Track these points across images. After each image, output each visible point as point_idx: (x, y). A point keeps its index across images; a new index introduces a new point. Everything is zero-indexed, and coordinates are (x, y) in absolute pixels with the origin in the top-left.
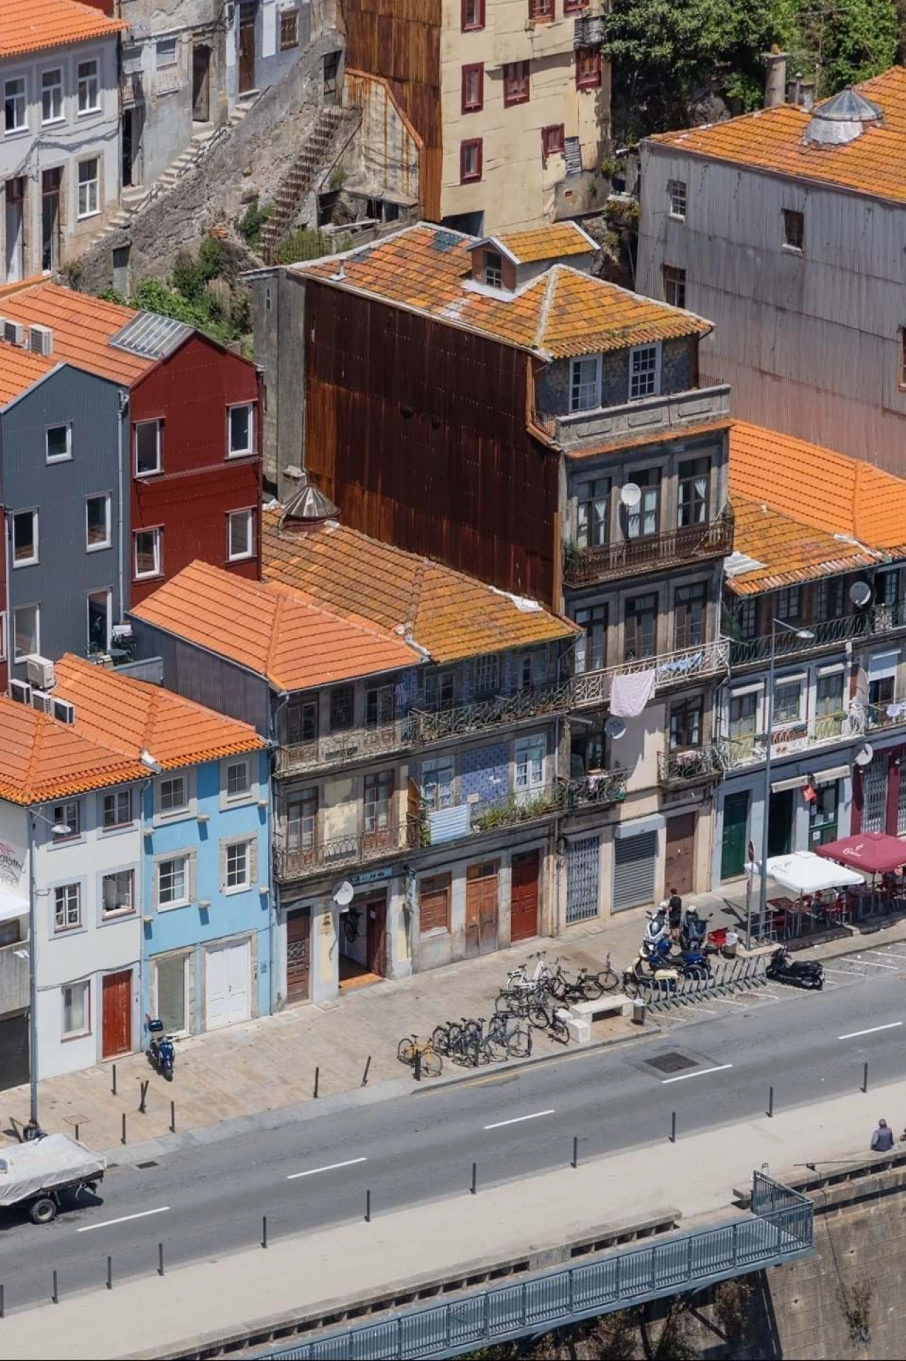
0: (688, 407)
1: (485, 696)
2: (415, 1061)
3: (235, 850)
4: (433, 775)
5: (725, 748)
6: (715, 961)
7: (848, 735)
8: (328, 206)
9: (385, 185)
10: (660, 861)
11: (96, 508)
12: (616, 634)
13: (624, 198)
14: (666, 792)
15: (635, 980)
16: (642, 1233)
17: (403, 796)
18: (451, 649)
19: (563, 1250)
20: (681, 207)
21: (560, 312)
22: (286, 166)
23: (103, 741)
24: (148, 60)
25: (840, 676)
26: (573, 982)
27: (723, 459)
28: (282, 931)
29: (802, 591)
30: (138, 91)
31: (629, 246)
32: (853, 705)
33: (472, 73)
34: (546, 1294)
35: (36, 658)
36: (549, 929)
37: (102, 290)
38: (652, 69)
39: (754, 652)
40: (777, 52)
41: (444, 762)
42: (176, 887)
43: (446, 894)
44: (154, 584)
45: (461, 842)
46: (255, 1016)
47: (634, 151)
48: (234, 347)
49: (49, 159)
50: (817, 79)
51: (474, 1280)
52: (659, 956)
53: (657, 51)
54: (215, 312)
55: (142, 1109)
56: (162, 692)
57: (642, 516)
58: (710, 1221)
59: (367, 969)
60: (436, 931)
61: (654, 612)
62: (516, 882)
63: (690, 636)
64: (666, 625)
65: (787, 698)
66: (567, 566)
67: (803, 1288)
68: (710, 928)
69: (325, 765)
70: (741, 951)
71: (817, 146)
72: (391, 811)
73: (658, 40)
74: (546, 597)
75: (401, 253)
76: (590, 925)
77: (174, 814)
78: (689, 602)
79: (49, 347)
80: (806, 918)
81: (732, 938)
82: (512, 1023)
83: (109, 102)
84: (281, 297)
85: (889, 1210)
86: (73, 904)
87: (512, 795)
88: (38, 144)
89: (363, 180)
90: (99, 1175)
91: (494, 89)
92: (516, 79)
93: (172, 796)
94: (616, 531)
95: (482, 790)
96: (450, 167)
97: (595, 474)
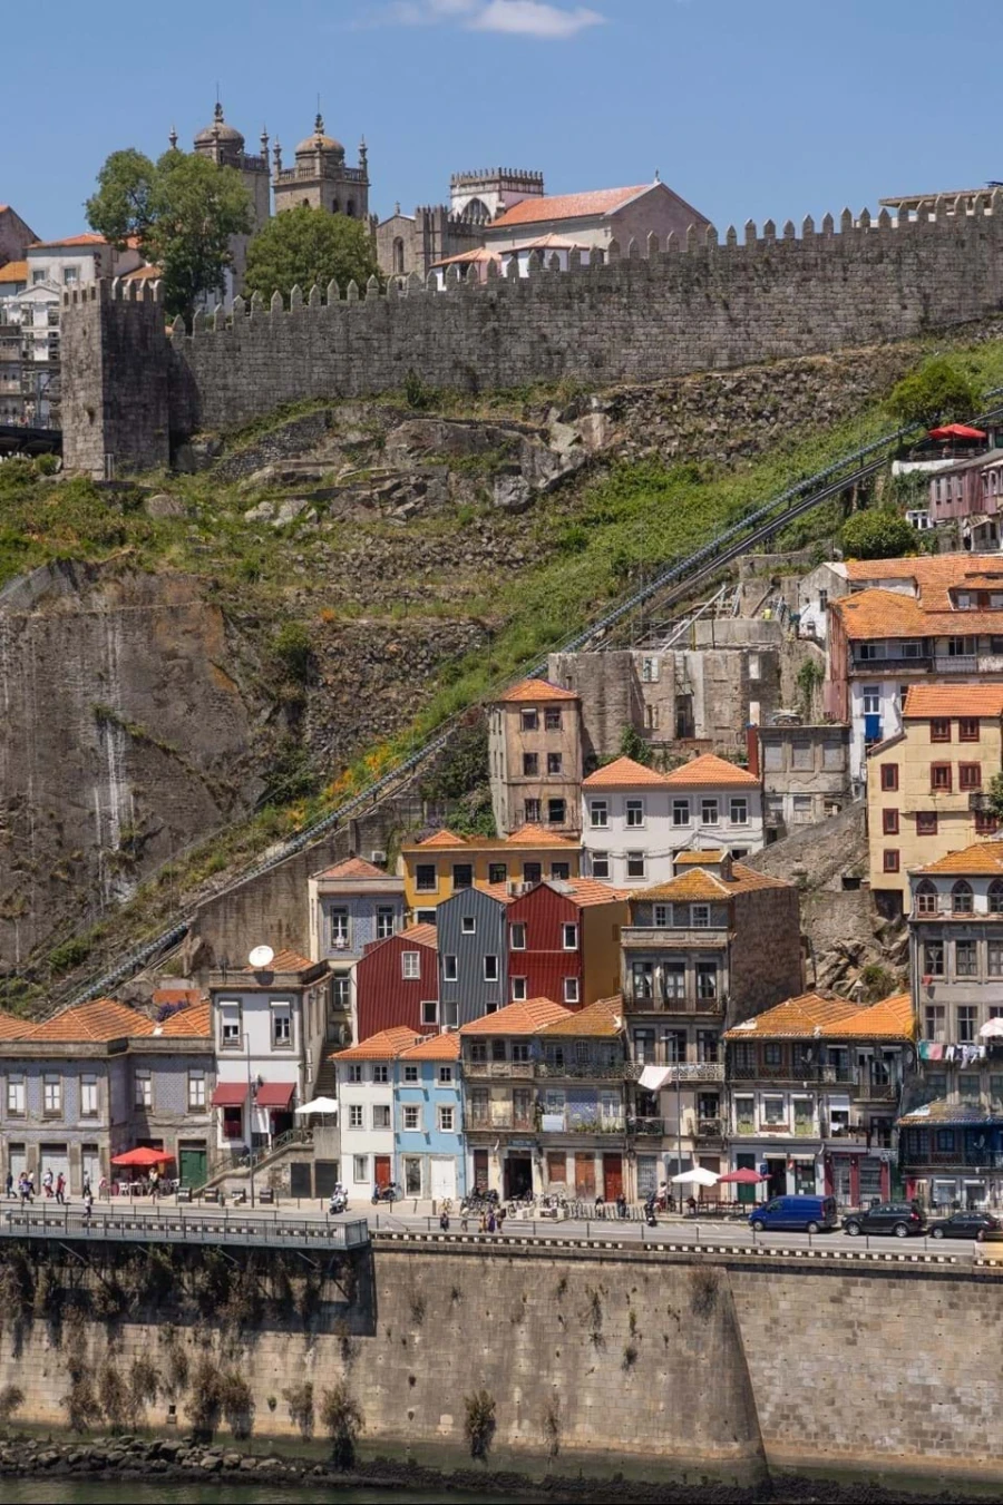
1: (583, 1062)
4: (552, 1099)
7: (809, 1136)
11: (491, 961)
12: (659, 1048)
14: (697, 1140)
17: (532, 1104)
24: (787, 805)
28: (471, 1160)
29: (772, 1046)
30: (779, 820)
33: (891, 814)
39: (745, 1075)
41: (559, 1093)
43: (562, 1164)
45: (566, 1136)
49: (707, 844)
60: (557, 1183)
62: (606, 1169)
63: (706, 1056)
64: (692, 1051)
65: (775, 1108)
66: (624, 1004)
67: (391, 1286)
69: (490, 1077)
72: (530, 1112)
77: (410, 1084)
78: (705, 1039)
83: (755, 822)
85: (444, 1263)
87: (599, 1120)
88: (698, 835)
92: (927, 821)
93: (411, 1075)
94: (657, 992)
95: (581, 1113)
96: (876, 862)
97: (644, 960)
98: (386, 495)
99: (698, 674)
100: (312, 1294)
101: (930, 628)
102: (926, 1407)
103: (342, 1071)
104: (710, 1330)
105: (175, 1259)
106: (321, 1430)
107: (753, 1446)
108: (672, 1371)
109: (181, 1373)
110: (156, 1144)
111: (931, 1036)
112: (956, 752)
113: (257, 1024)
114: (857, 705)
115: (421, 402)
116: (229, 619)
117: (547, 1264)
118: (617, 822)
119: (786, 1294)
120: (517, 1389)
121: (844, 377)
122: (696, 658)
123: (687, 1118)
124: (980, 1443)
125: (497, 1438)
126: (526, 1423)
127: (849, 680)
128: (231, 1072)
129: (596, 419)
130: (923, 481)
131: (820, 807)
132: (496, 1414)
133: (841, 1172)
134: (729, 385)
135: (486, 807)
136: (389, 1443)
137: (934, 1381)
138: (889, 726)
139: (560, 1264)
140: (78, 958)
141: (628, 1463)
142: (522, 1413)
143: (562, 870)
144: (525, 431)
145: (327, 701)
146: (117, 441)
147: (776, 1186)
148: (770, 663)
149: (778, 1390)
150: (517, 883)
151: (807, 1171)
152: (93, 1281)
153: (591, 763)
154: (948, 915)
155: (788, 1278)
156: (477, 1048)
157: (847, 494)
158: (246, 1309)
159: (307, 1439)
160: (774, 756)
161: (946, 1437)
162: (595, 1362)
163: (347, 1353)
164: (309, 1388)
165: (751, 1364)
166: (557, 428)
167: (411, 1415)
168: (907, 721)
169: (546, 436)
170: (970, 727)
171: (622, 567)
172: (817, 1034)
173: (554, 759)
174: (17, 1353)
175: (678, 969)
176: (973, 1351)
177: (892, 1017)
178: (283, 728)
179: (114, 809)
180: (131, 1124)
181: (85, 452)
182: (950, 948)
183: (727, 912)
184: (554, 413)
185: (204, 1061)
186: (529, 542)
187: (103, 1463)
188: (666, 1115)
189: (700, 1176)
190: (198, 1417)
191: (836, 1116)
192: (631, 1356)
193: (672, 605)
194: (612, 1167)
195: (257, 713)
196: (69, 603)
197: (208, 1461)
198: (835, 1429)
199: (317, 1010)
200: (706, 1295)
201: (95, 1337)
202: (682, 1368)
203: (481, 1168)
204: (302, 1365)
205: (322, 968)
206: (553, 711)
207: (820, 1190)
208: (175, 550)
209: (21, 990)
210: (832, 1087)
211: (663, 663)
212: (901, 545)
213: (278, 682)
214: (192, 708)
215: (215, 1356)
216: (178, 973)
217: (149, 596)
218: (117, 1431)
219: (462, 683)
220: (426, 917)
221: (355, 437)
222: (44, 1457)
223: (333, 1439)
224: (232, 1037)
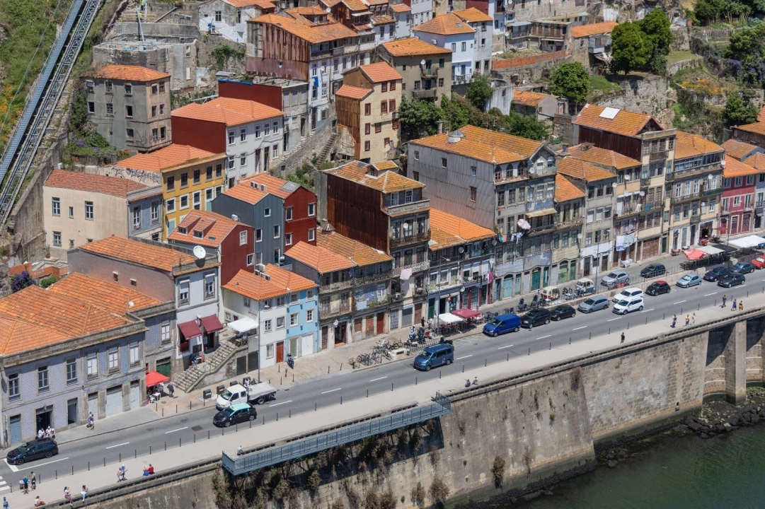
0: (419, 205)
1: (371, 274)
2: (353, 364)
3: (309, 312)
4: (358, 294)
5: (429, 287)
6: (427, 340)
7: (459, 285)
8: (333, 157)
9: (347, 151)
10: (413, 315)
11: (276, 228)
12: (402, 260)
13: (404, 155)
14: (415, 298)
15: (407, 344)
16: (409, 407)
17: (350, 299)
18: (362, 263)
19: (389, 411)
20: (418, 157)
21: (389, 182)
22: (323, 147)
23: (277, 285)
24: (290, 122)
25: (457, 270)
26: (392, 345)
27: (428, 217)
28: (321, 332)
29: (447, 249)
30: (288, 129)
31: (405, 167)
32: (460, 277)
33: (368, 125)
34: (385, 423)
35: (261, 264)
36: (386, 331)
37: (279, 176)
38: (410, 125)
39: (436, 264)
40: (440, 121)
41: (361, 290)
42: (294, 321)
43: (361, 323)
44: (290, 247)
45: (365, 310)
46: (314, 353)
47: (406, 144)
48: (310, 190)
49: (266, 145)
50: (450, 128)
51: (367, 419)
52: (413, 338)
53: (411, 121)
54: (306, 181)
55: (286, 376)
56: (292, 273)
57: (409, 231)
58: (426, 404)
59: (341, 341)
60: (359, 332)
61: (412, 254)
62: (378, 320)
63: (420, 260)
64: (414, 257)
65: (444, 275)
66: (390, 243)
67: (448, 421)
68: (425, 331)
69: (331, 291)
70: (433, 338)
71: (450, 143)
72: (348, 302)
73: (412, 118)
74: (385, 250)
75: (350, 168)
76: (396, 331)
77: (294, 303)
78: (420, 252)
79: (265, 189)
80: (449, 329)
81: (431, 335)
82: (377, 355)
83: (281, 131)
84: (322, 177)
85: (470, 401)
86: (269, 325)
87: (377, 299)
88: (263, 141)
89: (341, 151)
90: (275, 392)
91: (373, 129)
92: (378, 126)
95: (371, 297)
96: (362, 147)
97: (398, 221)
103: (262, 305)
104: (580, 395)
106: (428, 503)
108: (569, 419)
112: (389, 96)
113: (196, 289)
114: (311, 71)
117: (513, 388)
118: (238, 140)
120: (510, 450)
123: (411, 288)
124: (658, 407)
125: (505, 476)
126: (516, 464)
127: (310, 62)
131: (299, 121)
136: (461, 496)
137: (646, 388)
141: (558, 465)
142: (513, 460)
143: (219, 168)
149: (594, 411)
154: (507, 180)
155: (601, 363)
156: (325, 278)
160: (287, 99)
162: (538, 426)
163: (433, 461)
164: (419, 484)
165: (588, 404)
167: (467, 479)
168: (375, 84)
170: (393, 84)
172: (463, 240)
173: (162, 107)
175: (410, 222)
182: (507, 194)
183: (419, 192)
188: (404, 291)
191: (466, 274)
192: (552, 418)
198: (613, 420)
200: (576, 380)
202: (571, 416)
203: (325, 334)
204: (414, 475)
206: (161, 84)
210: (465, 261)
223: (434, 505)
224: (184, 298)
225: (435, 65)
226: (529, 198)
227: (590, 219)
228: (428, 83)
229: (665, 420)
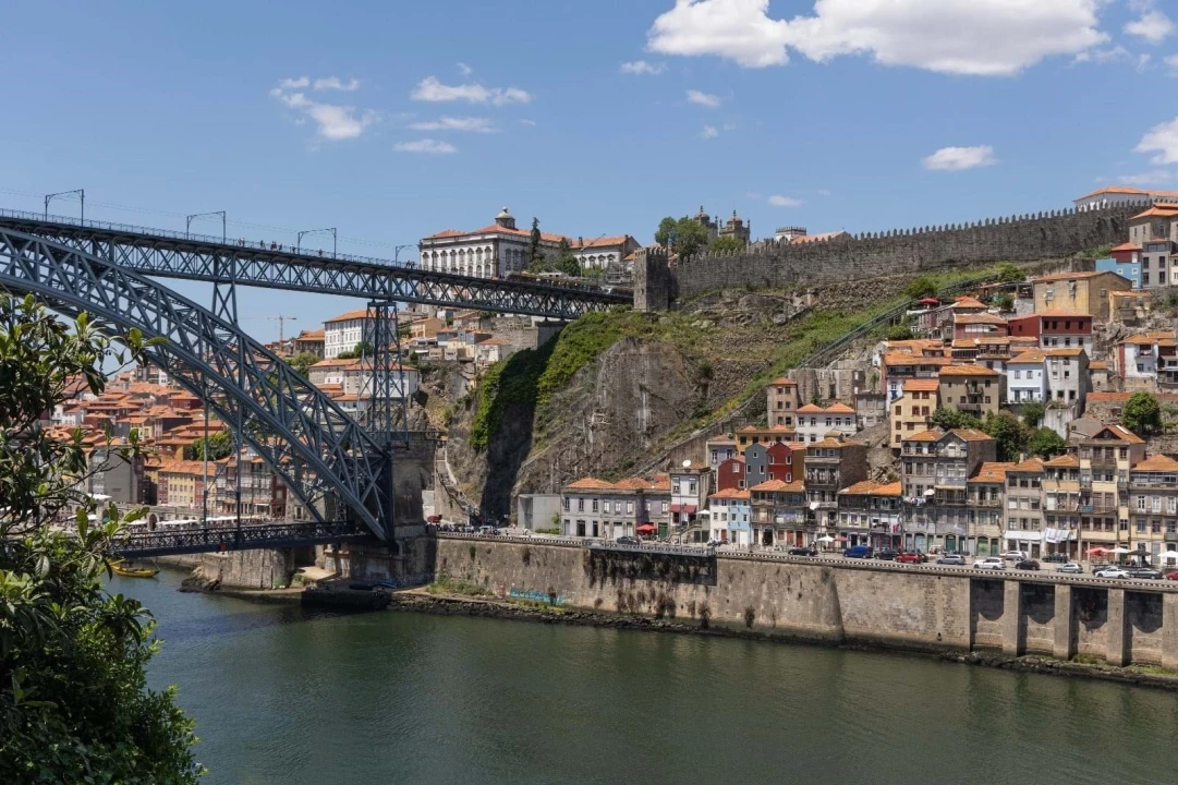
1: (790, 501)
3: (745, 515)
4: (778, 511)
5: (840, 523)
7: (867, 527)
11: (762, 467)
12: (816, 496)
17: (773, 514)
24: (864, 420)
25: (866, 516)
27: (838, 469)
28: (753, 532)
29: (852, 496)
30: (861, 424)
32: (869, 522)
33: (898, 423)
41: (781, 510)
42: (734, 518)
43: (783, 534)
45: (785, 525)
57: (822, 476)
59: (768, 543)
60: (782, 540)
61: (824, 494)
62: (797, 535)
63: (832, 501)
64: (827, 497)
65: (854, 517)
67: (722, 570)
69: (760, 505)
72: (771, 516)
77: (734, 506)
78: (832, 494)
83: (854, 425)
85: (739, 562)
86: (717, 516)
87: (796, 520)
88: (835, 429)
92: (911, 425)
93: (734, 503)
94: (816, 478)
95: (790, 518)
96: (893, 439)
97: (812, 467)
98: (738, 319)
99: (837, 377)
100: (696, 572)
101: (915, 362)
102: (899, 616)
103: (712, 501)
104: (827, 588)
105: (653, 559)
106: (698, 616)
107: (840, 627)
108: (814, 601)
109: (653, 595)
110: (652, 524)
111: (907, 495)
112: (921, 403)
113: (685, 486)
114: (889, 387)
115: (751, 289)
116: (684, 357)
117: (773, 564)
118: (807, 424)
119: (853, 577)
120: (762, 605)
121: (893, 284)
122: (837, 372)
123: (825, 520)
124: (917, 629)
125: (755, 621)
126: (765, 616)
127: (886, 379)
128: (676, 501)
129: (809, 296)
130: (916, 317)
131: (875, 421)
132: (755, 613)
133: (875, 540)
134: (854, 285)
135: (766, 420)
136: (720, 621)
137: (901, 607)
138: (899, 394)
139: (778, 564)
140: (631, 465)
141: (800, 631)
142: (763, 613)
143: (788, 439)
144: (786, 300)
145: (715, 385)
146: (651, 301)
147: (854, 543)
148: (862, 375)
149: (849, 608)
150: (774, 443)
151: (865, 540)
152: (626, 565)
153: (800, 405)
154: (914, 454)
155: (854, 571)
156: (756, 495)
157: (892, 321)
158: (674, 576)
159: (693, 619)
160: (861, 403)
161: (905, 626)
162: (787, 596)
163: (707, 591)
164: (694, 602)
165: (840, 600)
166: (796, 298)
167: (727, 612)
168: (904, 391)
169: (792, 301)
170: (926, 394)
171: (815, 344)
172: (869, 492)
173: (788, 404)
174: (601, 588)
175: (823, 470)
176: (915, 598)
177: (895, 489)
178: (701, 393)
179: (645, 417)
180: (643, 517)
181: (641, 303)
182: (915, 465)
183: (840, 451)
184: (795, 294)
185: (666, 497)
186: (785, 335)
187: (626, 623)
188: (818, 518)
189: (828, 539)
190: (658, 610)
191: (875, 521)
192: (800, 596)
193: (831, 356)
194: (799, 536)
195: (692, 388)
196: (632, 351)
197: (660, 624)
198: (868, 622)
199: (706, 482)
200: (826, 576)
201: (626, 583)
202: (817, 600)
203: (756, 535)
204: (692, 595)
205: (708, 469)
206: (788, 388)
207: (869, 545)
208: (668, 335)
209: (612, 475)
210: (873, 511)
211: (826, 374)
212: (909, 336)
213: (700, 378)
214: (671, 385)
215: (664, 590)
216: (663, 471)
217: (658, 349)
218: (632, 614)
219: (760, 380)
220: (743, 453)
221: (728, 300)
222: (608, 620)
223: (701, 619)
224: (677, 490)
225: (981, 385)
226: (941, 474)
227: (1013, 505)
228: (975, 398)
229: (927, 644)
